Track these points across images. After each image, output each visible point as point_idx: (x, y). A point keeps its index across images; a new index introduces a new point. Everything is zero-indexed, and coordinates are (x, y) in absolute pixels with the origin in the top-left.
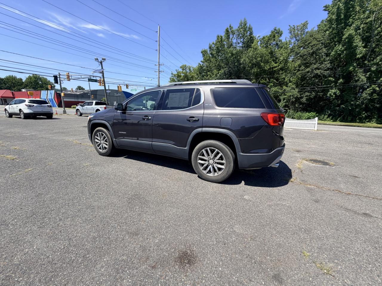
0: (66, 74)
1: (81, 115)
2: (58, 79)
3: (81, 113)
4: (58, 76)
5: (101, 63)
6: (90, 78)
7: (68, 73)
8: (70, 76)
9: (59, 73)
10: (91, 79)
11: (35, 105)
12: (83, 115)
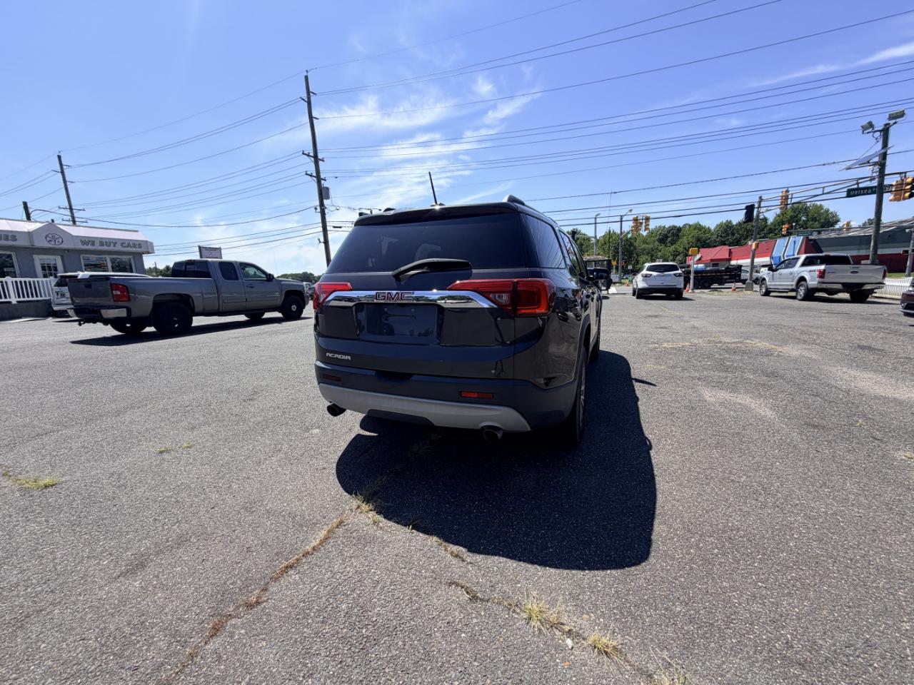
0: (781, 194)
1: (767, 293)
2: (756, 210)
3: (769, 287)
4: (756, 205)
5: (885, 132)
6: (856, 186)
7: (787, 191)
8: (790, 197)
9: (761, 197)
10: (858, 189)
11: (654, 274)
12: (772, 294)
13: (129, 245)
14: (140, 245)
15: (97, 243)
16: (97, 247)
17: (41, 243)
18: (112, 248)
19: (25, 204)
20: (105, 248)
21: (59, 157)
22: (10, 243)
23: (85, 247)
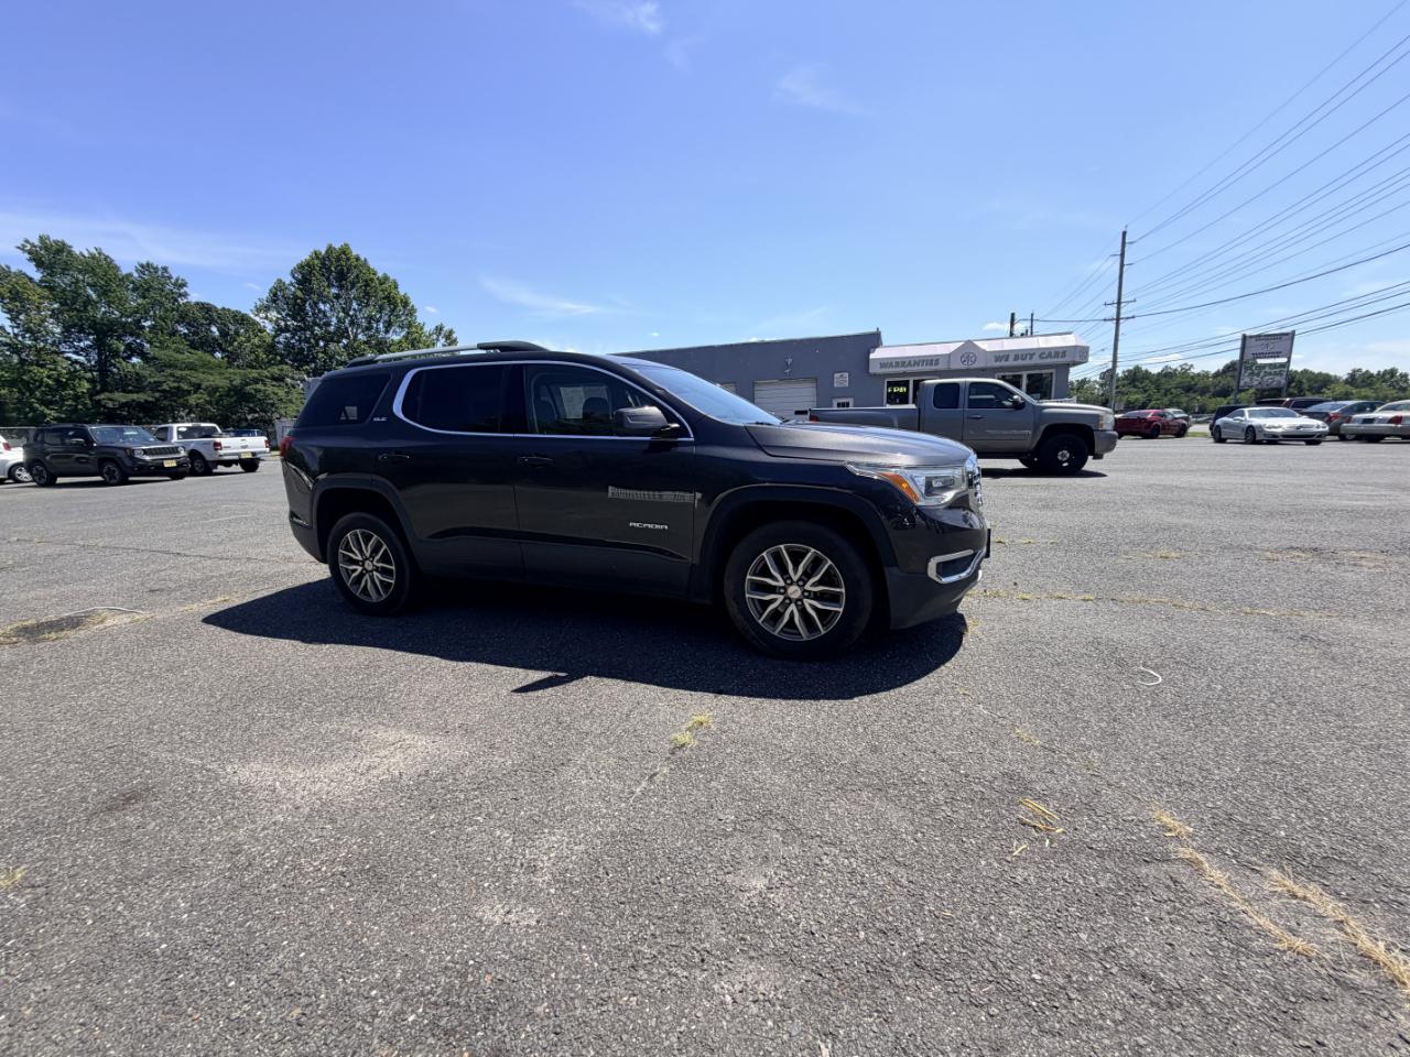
13: (1050, 355)
14: (1064, 352)
15: (1011, 358)
16: (1011, 363)
17: (957, 365)
18: (1027, 362)
19: (1013, 315)
20: (1020, 362)
21: (1124, 234)
22: (934, 368)
23: (998, 364)
